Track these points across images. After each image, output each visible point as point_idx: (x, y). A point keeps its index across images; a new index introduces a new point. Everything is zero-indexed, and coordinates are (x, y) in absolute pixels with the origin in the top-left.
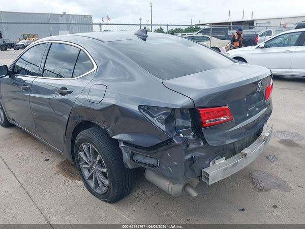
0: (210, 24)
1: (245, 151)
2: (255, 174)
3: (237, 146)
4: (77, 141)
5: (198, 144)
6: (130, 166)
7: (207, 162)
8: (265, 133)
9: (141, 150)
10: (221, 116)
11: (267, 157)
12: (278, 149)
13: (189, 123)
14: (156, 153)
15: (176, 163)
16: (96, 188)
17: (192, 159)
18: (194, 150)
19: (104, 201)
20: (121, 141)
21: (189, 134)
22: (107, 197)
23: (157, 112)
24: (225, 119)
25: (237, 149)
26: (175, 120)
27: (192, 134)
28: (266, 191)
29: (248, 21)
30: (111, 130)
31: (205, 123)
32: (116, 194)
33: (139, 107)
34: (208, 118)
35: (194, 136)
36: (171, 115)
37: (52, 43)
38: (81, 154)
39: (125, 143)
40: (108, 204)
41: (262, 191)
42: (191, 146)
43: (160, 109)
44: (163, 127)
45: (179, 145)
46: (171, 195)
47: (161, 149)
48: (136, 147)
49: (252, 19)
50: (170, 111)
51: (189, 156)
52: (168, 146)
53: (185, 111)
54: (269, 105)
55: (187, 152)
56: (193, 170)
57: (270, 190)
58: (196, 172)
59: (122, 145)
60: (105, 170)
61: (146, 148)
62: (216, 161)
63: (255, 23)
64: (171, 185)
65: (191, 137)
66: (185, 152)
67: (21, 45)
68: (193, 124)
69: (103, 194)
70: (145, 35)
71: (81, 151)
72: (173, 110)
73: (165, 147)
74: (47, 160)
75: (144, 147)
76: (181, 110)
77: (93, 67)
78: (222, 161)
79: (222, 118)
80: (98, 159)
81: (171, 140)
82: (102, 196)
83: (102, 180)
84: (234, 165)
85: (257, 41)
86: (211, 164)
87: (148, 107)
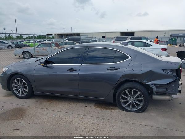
16: (131, 109)
29: (76, 34)
53: (174, 70)
60: (142, 98)
63: (80, 35)
77: (129, 58)
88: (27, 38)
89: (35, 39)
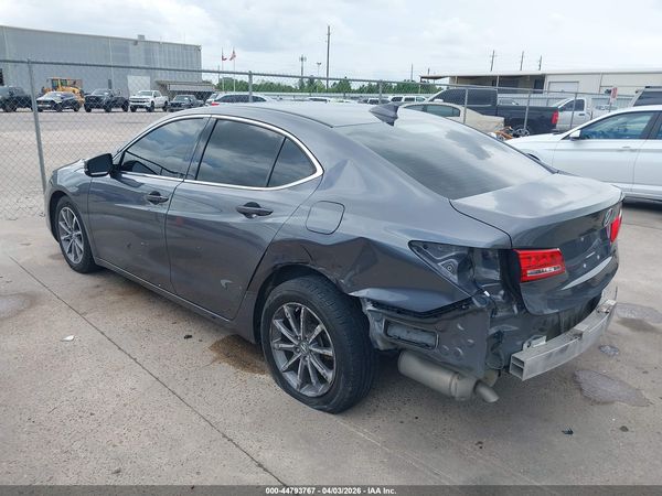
0: (453, 78)
1: (580, 327)
2: (582, 376)
3: (564, 319)
4: (271, 299)
5: (509, 310)
6: (381, 345)
7: (519, 343)
8: (607, 300)
9: (408, 318)
10: (546, 266)
11: (600, 348)
12: (618, 334)
13: (495, 275)
14: (435, 323)
15: (471, 341)
16: (301, 386)
17: (499, 335)
18: (503, 320)
19: (320, 410)
20: (369, 300)
21: (497, 294)
22: (325, 403)
23: (443, 253)
24: (553, 270)
25: (562, 325)
26: (472, 266)
27: (502, 292)
28: (605, 403)
29: (532, 77)
30: (349, 280)
31: (525, 276)
32: (347, 396)
33: (410, 244)
34: (530, 267)
35: (504, 297)
36: (468, 258)
37: (217, 120)
38: (278, 323)
39: (376, 303)
40: (327, 415)
41: (598, 403)
42: (499, 314)
43: (449, 247)
44: (455, 278)
45: (481, 310)
46: (453, 397)
47: (448, 315)
48: (399, 312)
49: (540, 73)
50: (466, 252)
51: (493, 331)
52: (463, 312)
53: (490, 253)
54: (614, 254)
55: (493, 322)
56: (498, 355)
57: (613, 402)
58: (503, 357)
59: (370, 307)
60: (329, 352)
61: (420, 313)
62: (534, 342)
63: (547, 80)
64: (455, 381)
65: (499, 297)
66: (491, 322)
67: (46, 102)
68: (502, 276)
69: (318, 397)
70: (392, 114)
71: (276, 318)
72: (471, 250)
73: (457, 312)
74: (188, 337)
75: (415, 312)
76: (484, 252)
77: (315, 171)
78: (542, 342)
79: (548, 269)
80: (316, 333)
81: (468, 301)
82: (316, 401)
83: (320, 370)
84: (563, 350)
85: (556, 120)
86: (525, 346)
87: (426, 244)
88: (361, 90)
89: (383, 92)
